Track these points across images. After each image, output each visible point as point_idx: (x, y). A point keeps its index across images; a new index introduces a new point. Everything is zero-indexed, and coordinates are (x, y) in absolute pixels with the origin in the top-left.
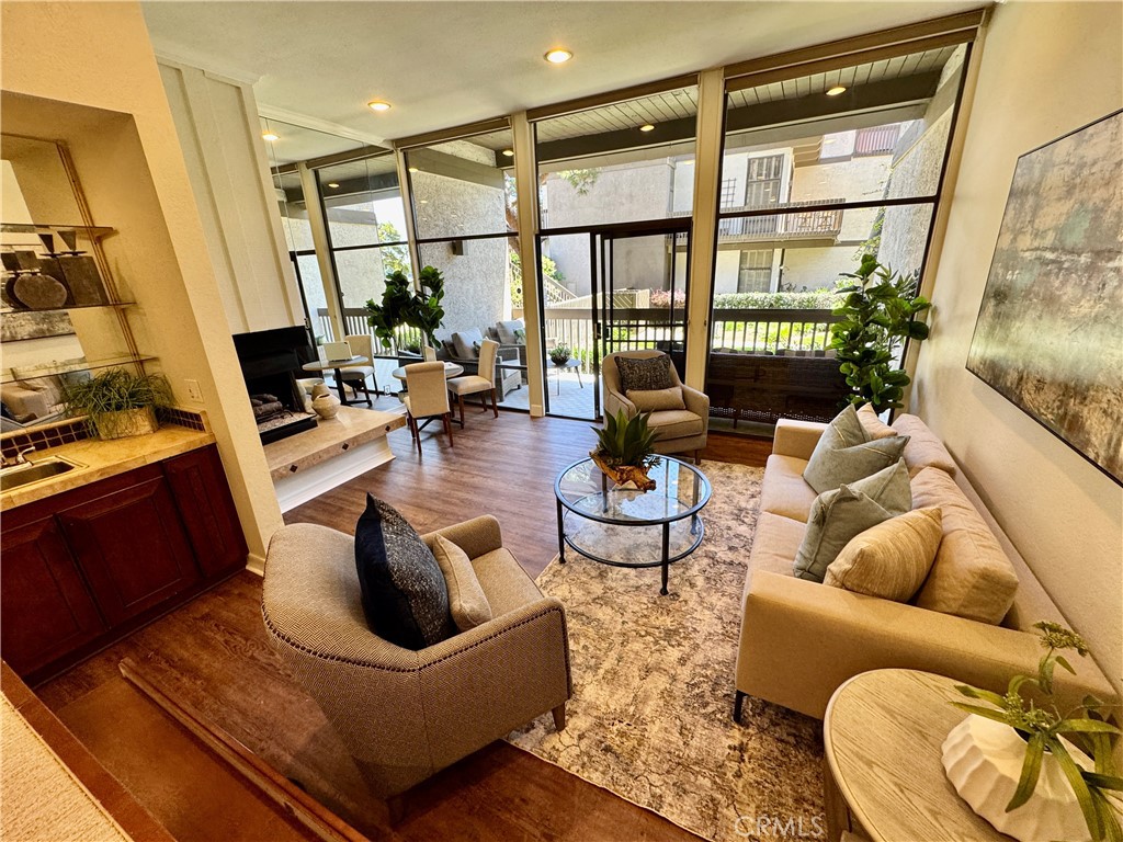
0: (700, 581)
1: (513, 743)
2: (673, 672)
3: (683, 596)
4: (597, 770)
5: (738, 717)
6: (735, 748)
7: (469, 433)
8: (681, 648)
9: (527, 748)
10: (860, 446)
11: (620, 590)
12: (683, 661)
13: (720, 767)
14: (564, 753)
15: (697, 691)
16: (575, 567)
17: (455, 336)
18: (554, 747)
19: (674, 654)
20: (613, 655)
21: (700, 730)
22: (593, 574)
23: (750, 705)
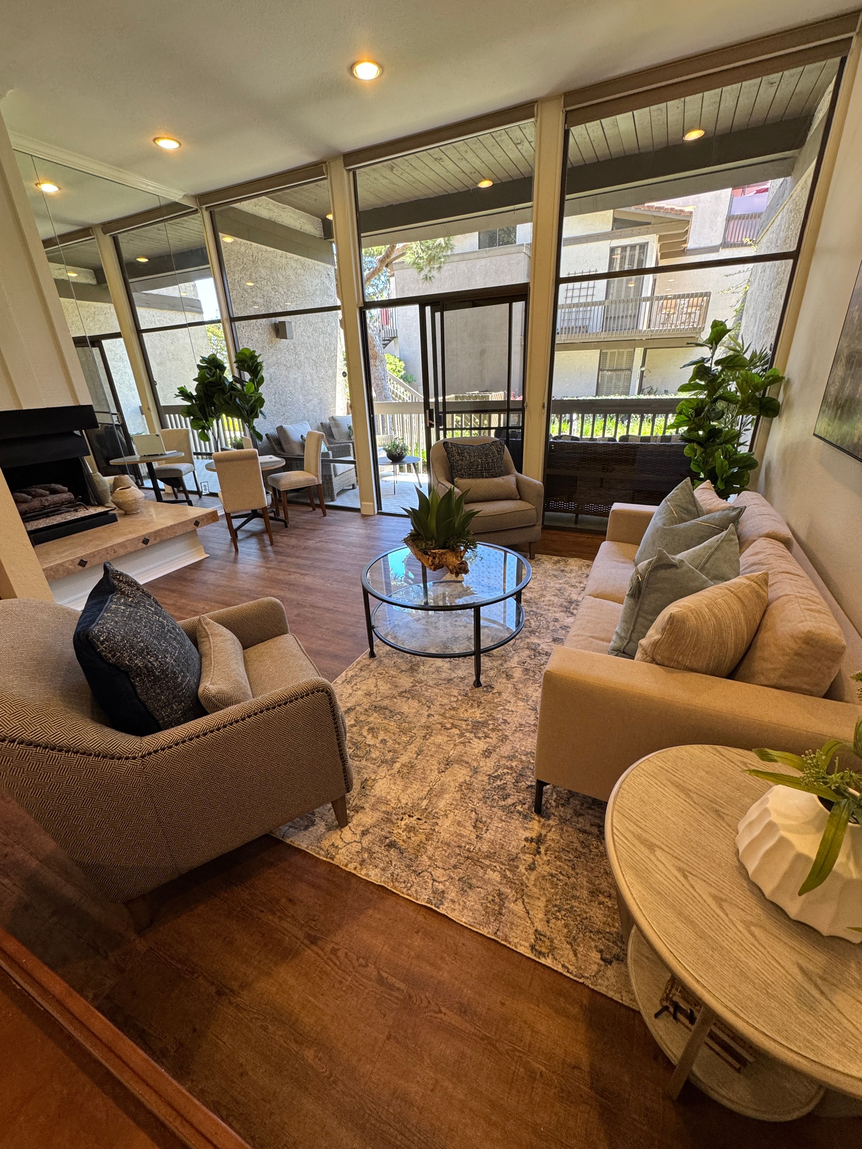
0: (518, 674)
1: (288, 841)
2: (475, 764)
3: (498, 687)
4: (376, 867)
5: (539, 808)
6: (532, 840)
7: (293, 532)
8: (488, 740)
9: (303, 846)
10: (692, 521)
11: (431, 683)
12: (487, 753)
13: (513, 860)
14: (343, 850)
15: (499, 783)
16: (386, 661)
17: (280, 429)
18: (333, 845)
19: (479, 746)
20: (413, 748)
21: (496, 823)
22: (404, 668)
23: (555, 796)
